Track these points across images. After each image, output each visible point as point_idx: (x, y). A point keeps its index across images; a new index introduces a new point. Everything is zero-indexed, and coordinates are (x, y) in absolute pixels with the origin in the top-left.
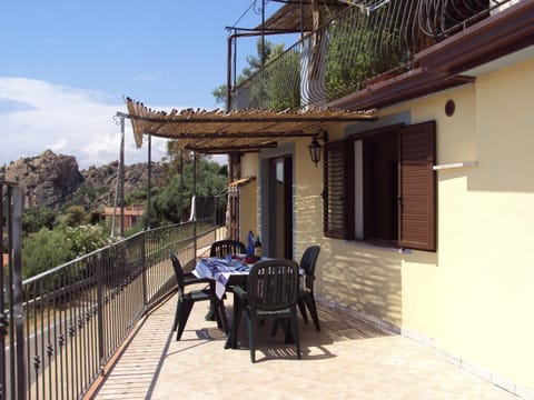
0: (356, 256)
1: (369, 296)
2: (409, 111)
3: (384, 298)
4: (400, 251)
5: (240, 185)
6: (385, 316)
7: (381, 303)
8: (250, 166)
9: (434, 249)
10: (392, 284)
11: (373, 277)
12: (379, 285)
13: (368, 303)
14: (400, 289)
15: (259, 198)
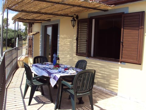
0: (92, 64)
1: (99, 79)
2: (128, 8)
3: (108, 81)
4: (119, 63)
5: (33, 34)
6: (108, 88)
7: (106, 83)
8: (37, 28)
9: (140, 64)
10: (113, 76)
11: (102, 72)
12: (105, 75)
13: (98, 82)
14: (118, 78)
15: (40, 39)
